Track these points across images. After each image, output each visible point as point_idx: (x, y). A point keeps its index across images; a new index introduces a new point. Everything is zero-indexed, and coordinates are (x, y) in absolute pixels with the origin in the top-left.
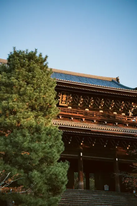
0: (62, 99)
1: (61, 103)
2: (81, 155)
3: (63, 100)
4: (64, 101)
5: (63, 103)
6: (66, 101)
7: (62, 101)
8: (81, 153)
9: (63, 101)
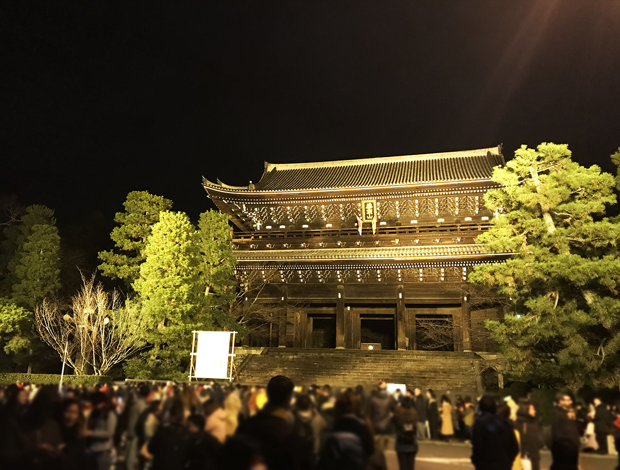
0: (366, 212)
1: (366, 219)
5: (368, 218)
6: (373, 215)
7: (366, 215)
8: (400, 294)
9: (368, 215)
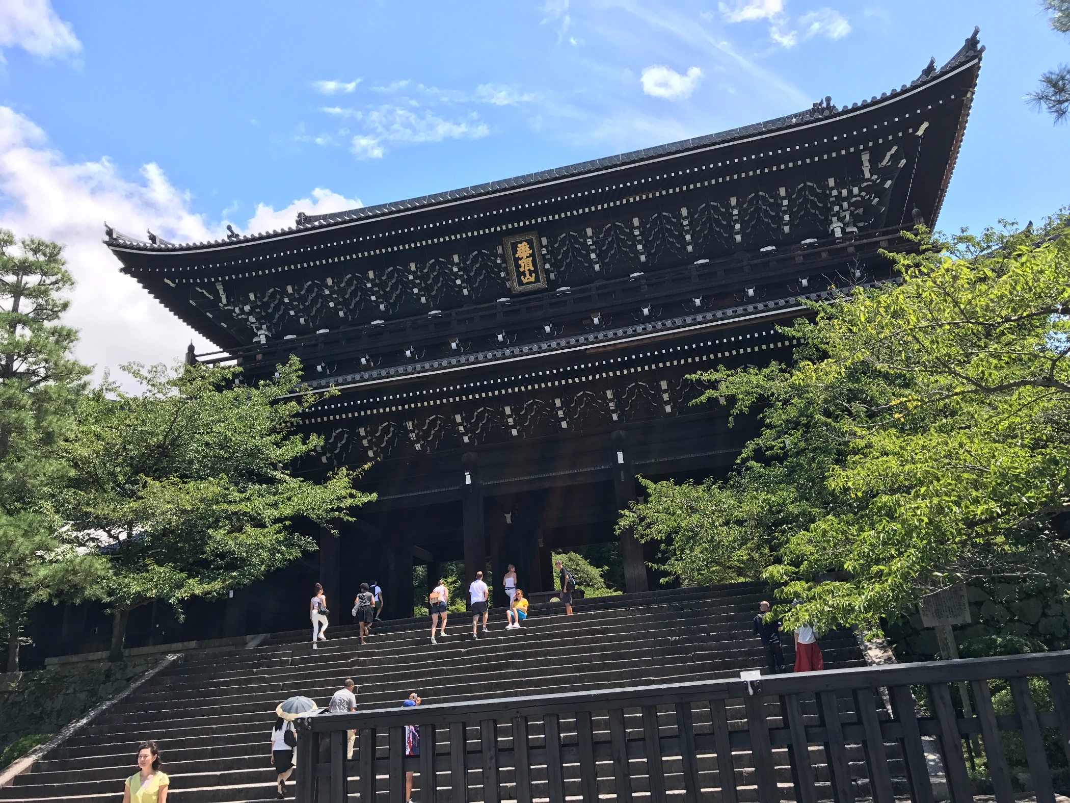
1: (521, 283)
2: (621, 460)
3: (522, 270)
4: (527, 273)
5: (525, 281)
6: (536, 271)
7: (520, 274)
8: (620, 455)
9: (524, 274)
